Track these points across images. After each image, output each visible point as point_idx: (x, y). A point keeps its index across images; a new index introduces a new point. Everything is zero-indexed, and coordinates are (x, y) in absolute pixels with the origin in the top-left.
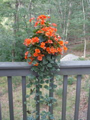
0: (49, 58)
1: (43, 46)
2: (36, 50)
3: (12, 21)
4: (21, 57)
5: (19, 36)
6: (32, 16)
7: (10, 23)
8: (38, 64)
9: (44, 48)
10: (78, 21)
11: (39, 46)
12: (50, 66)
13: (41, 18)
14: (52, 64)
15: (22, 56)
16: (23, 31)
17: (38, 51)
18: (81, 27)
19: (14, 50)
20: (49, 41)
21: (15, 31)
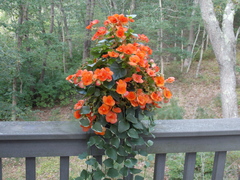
0: (131, 116)
1: (121, 89)
2: (105, 98)
3: (14, 18)
4: (32, 93)
5: (28, 49)
6: (56, 8)
7: (10, 22)
8: (104, 129)
9: (125, 94)
10: (150, 23)
11: (110, 88)
12: (133, 134)
13: (115, 21)
14: (137, 130)
15: (34, 90)
16: (36, 39)
17: (108, 101)
18: (154, 35)
19: (17, 78)
20: (134, 76)
21: (21, 38)
